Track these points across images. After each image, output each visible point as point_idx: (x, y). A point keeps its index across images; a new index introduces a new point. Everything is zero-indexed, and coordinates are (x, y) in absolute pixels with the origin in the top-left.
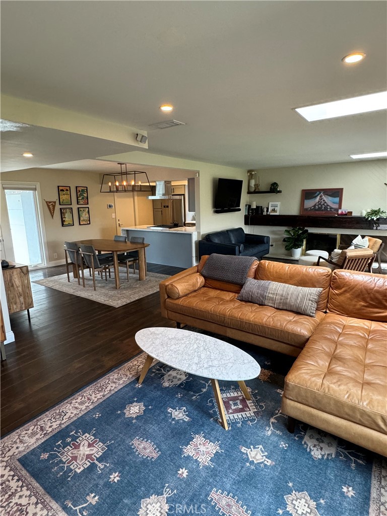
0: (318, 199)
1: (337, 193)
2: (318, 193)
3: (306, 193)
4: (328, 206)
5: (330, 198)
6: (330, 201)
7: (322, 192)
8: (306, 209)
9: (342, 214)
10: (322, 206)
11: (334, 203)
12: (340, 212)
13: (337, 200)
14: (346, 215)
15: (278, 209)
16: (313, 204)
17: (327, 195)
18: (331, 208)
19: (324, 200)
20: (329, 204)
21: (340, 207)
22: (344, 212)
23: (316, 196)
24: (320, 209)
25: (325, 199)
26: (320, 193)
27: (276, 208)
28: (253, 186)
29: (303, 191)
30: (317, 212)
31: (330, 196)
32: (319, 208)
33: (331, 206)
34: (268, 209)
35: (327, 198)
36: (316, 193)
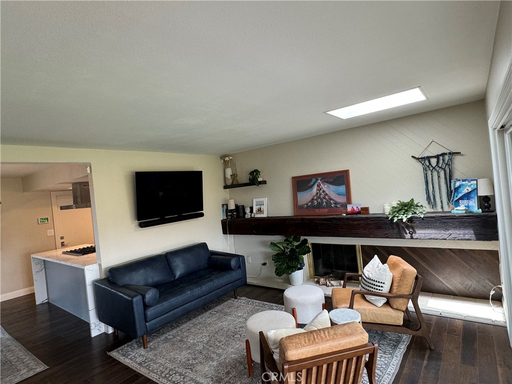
0: (315, 189)
1: (341, 178)
2: (314, 180)
3: (298, 182)
4: (331, 199)
5: (332, 187)
6: (332, 192)
7: (320, 179)
8: (302, 207)
9: (353, 213)
10: (322, 200)
11: (339, 195)
12: (349, 208)
13: (342, 189)
14: (359, 213)
15: (264, 208)
16: (310, 199)
17: (327, 182)
18: (336, 203)
19: (324, 191)
20: (332, 197)
21: (349, 201)
22: (355, 208)
23: (312, 186)
24: (319, 206)
25: (325, 189)
26: (317, 180)
27: (262, 207)
28: (229, 177)
29: (294, 178)
30: (317, 210)
31: (331, 183)
32: (319, 204)
33: (334, 199)
34: (252, 208)
35: (328, 187)
36: (311, 180)
